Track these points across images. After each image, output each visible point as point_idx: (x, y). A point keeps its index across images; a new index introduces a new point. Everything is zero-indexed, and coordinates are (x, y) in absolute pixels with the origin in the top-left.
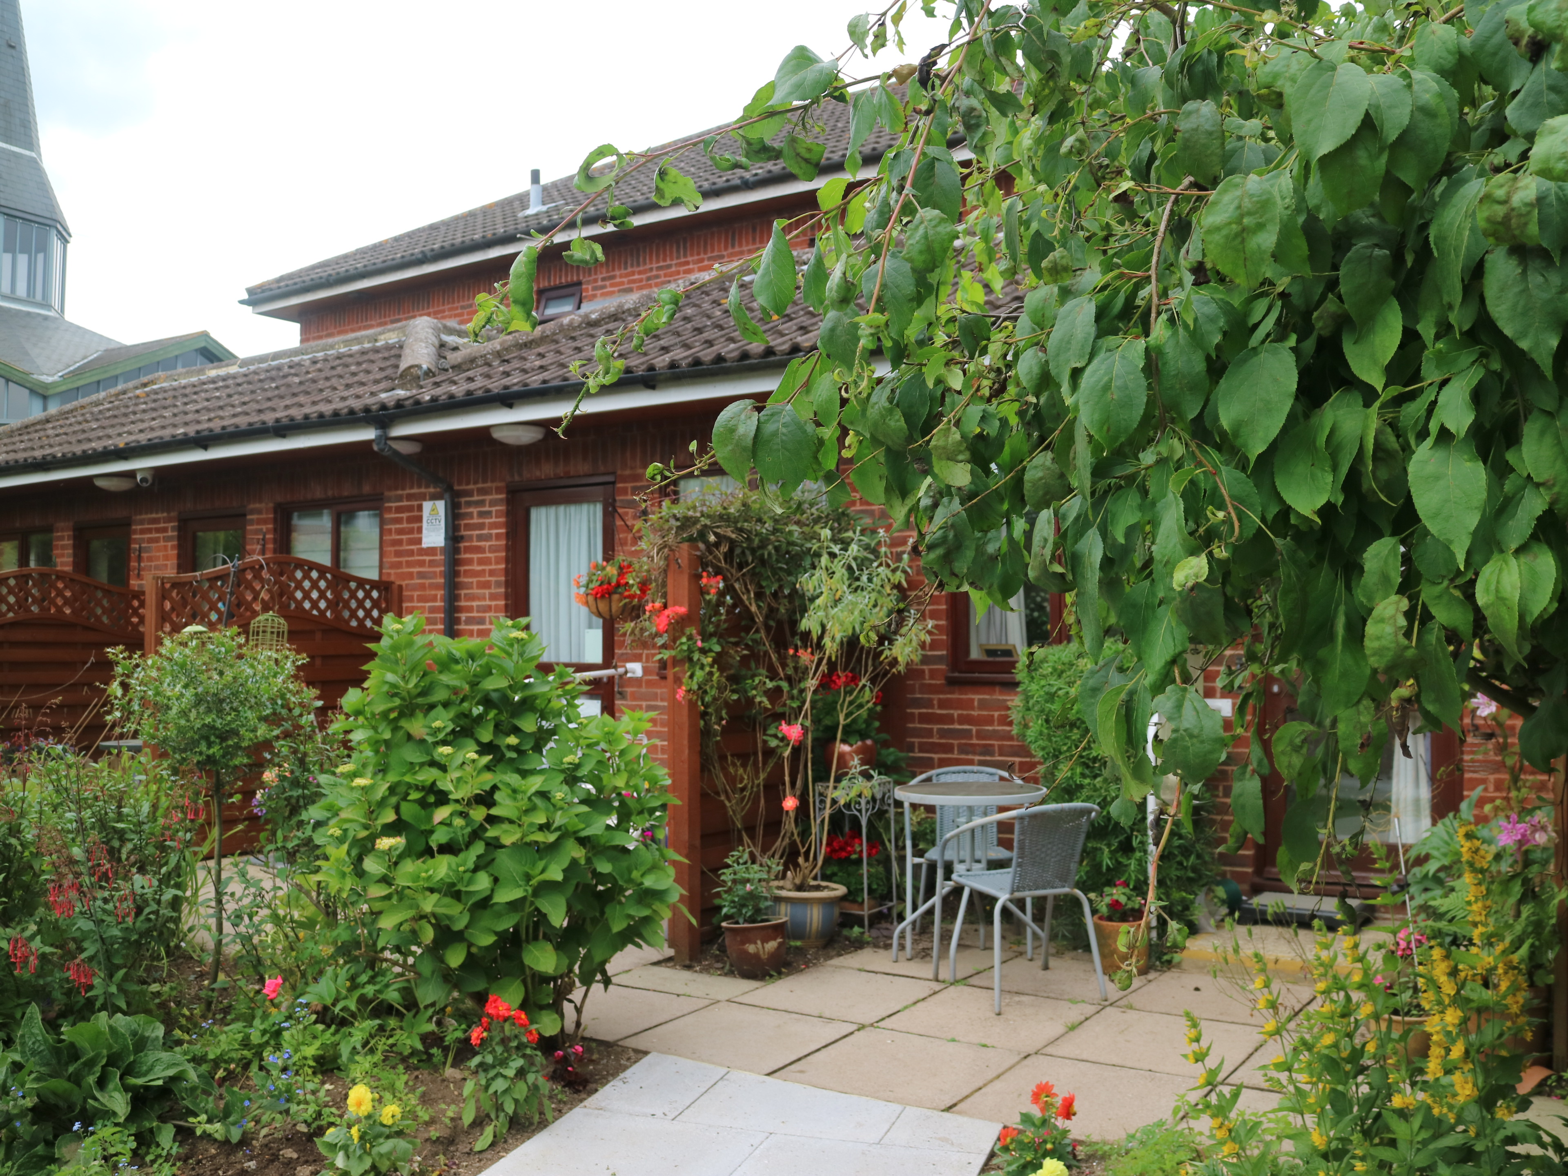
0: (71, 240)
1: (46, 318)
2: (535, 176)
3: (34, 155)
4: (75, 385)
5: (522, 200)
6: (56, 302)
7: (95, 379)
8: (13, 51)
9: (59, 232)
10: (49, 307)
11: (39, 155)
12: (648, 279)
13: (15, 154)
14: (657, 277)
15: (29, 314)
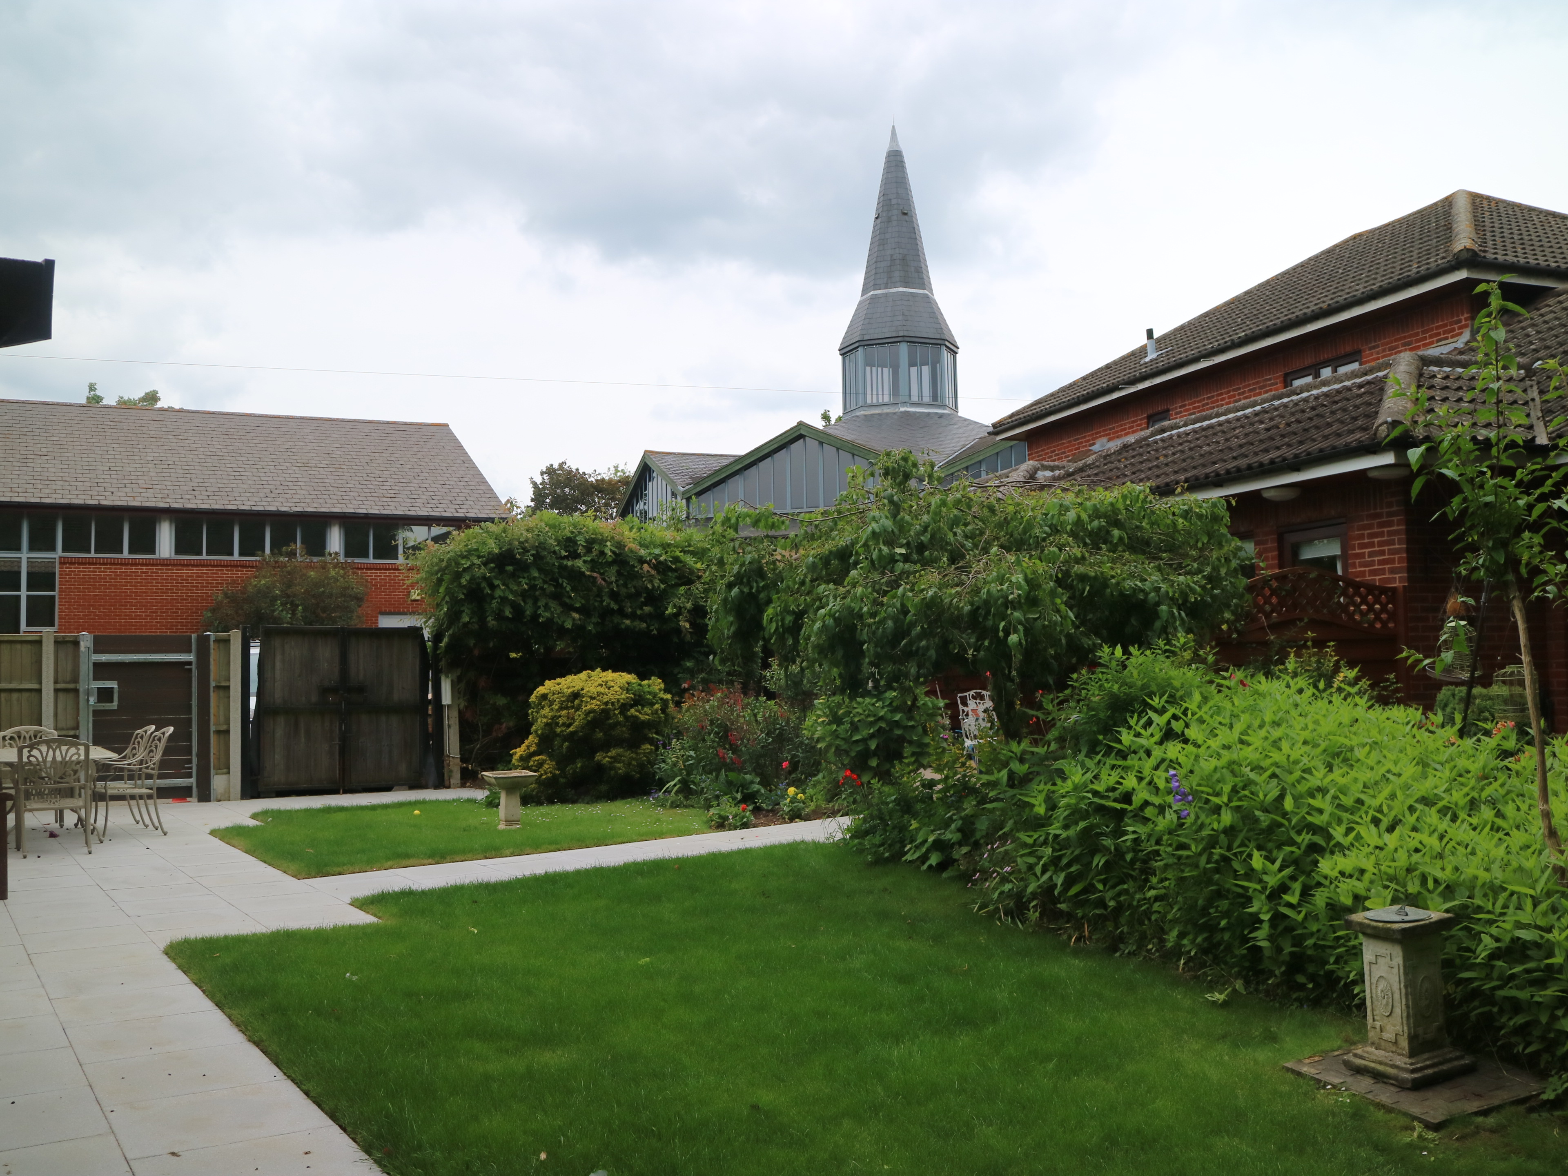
0: (959, 351)
1: (941, 416)
2: (1150, 333)
3: (926, 292)
4: (950, 472)
5: (1143, 350)
6: (949, 402)
7: (964, 465)
8: (906, 217)
9: (947, 346)
10: (944, 406)
11: (931, 290)
12: (1203, 405)
13: (912, 294)
14: (1207, 404)
15: (929, 414)
